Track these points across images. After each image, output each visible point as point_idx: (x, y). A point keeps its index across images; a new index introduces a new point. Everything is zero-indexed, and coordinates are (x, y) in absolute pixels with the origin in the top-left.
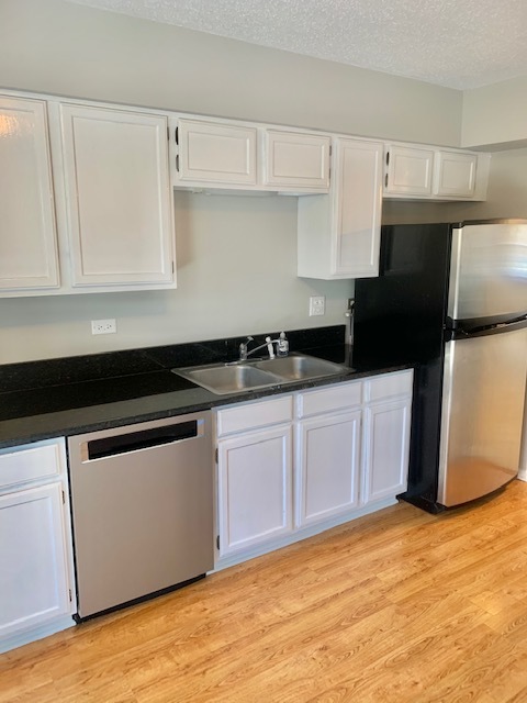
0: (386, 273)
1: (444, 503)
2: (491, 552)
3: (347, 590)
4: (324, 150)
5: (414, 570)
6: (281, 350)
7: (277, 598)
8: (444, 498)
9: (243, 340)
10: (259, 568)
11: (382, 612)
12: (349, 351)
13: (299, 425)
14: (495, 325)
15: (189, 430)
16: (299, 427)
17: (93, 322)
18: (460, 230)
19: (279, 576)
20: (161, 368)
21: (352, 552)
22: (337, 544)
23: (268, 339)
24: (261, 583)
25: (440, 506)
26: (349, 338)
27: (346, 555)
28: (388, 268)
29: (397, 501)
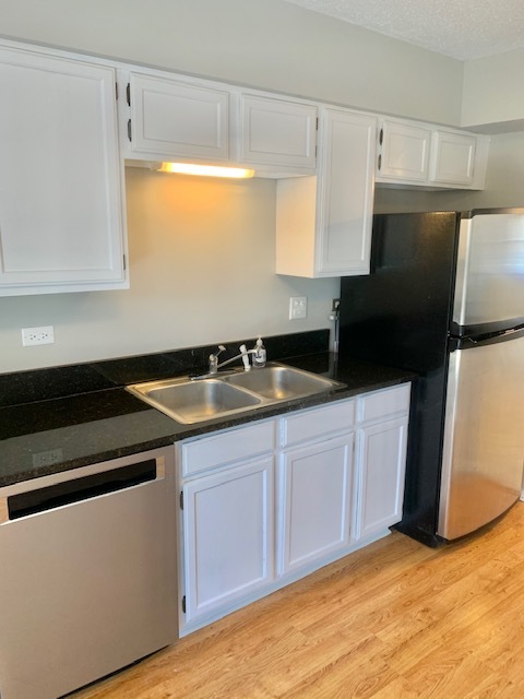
0: (378, 270)
1: (445, 536)
2: (503, 596)
3: (342, 657)
4: (310, 121)
5: (420, 626)
6: (259, 360)
7: (258, 673)
8: (446, 530)
9: (213, 349)
10: (235, 630)
11: (388, 689)
12: (334, 359)
13: (282, 455)
14: (504, 331)
15: (146, 472)
16: (282, 458)
17: (23, 331)
18: (470, 221)
19: (259, 640)
20: (111, 384)
21: (344, 602)
22: (326, 592)
23: (243, 348)
24: (237, 649)
25: (441, 539)
26: (334, 344)
27: (337, 606)
28: (380, 265)
29: (390, 532)
